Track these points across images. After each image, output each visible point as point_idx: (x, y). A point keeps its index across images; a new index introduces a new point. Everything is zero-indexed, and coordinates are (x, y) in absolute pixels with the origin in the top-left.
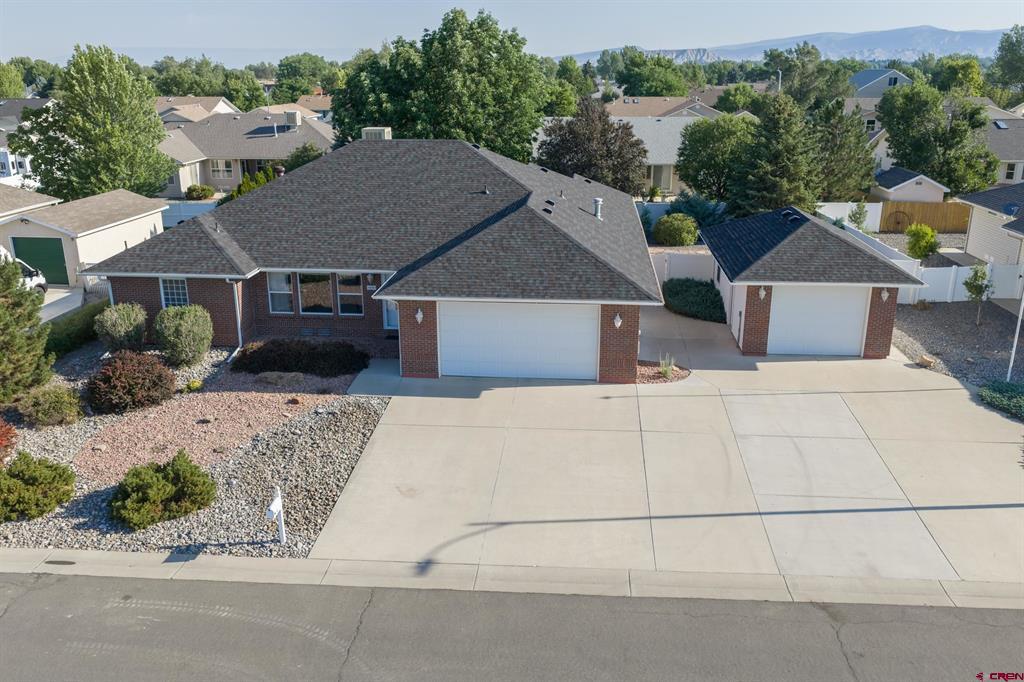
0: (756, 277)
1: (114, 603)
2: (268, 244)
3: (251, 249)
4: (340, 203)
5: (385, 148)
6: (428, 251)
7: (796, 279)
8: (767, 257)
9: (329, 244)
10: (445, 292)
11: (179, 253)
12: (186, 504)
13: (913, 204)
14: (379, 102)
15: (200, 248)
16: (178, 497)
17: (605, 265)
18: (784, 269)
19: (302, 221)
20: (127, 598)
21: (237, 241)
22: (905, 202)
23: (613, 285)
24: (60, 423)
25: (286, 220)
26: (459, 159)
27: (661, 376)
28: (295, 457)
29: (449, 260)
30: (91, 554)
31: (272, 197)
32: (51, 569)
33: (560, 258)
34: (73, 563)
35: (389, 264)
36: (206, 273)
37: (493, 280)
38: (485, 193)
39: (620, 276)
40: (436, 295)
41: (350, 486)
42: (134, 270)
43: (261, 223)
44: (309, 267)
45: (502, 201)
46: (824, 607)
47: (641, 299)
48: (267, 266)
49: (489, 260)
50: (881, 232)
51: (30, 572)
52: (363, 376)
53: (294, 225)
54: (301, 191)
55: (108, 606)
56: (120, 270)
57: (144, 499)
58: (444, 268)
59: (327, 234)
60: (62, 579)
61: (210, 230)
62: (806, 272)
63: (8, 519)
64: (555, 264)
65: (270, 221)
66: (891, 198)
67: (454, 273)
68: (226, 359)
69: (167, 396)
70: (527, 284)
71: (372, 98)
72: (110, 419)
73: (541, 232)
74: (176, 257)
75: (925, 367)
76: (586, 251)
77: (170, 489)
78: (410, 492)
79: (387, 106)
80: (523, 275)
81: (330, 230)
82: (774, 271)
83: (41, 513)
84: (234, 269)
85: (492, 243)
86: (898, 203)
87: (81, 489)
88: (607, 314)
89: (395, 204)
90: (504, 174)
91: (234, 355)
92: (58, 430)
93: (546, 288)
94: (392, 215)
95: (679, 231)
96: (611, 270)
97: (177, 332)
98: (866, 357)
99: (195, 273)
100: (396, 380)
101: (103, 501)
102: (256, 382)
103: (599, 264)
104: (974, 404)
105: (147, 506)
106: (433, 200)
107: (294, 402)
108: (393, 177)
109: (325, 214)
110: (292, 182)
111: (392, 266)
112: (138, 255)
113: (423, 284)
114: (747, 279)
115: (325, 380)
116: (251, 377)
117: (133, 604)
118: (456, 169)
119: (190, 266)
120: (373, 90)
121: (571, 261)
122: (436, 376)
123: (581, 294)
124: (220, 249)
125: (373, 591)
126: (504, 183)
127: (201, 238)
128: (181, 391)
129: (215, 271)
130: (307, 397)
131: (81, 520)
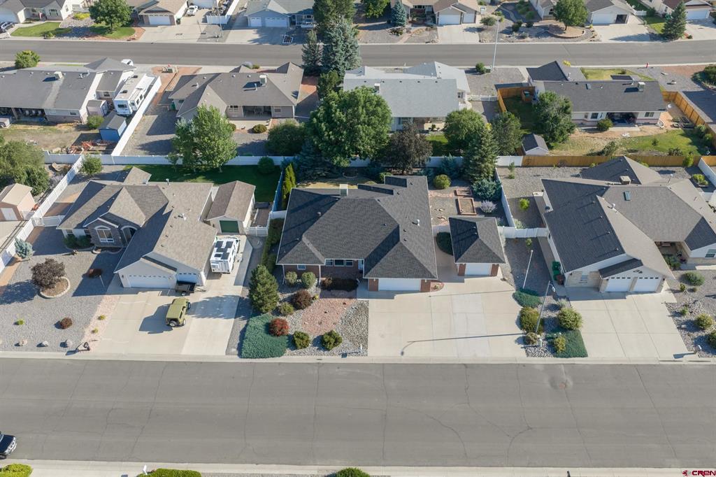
0: (463, 261)
2: (325, 249)
3: (321, 251)
4: (342, 230)
7: (473, 262)
8: (465, 253)
9: (343, 248)
11: (302, 255)
12: (338, 343)
15: (307, 253)
17: (423, 265)
18: (468, 259)
20: (338, 368)
21: (316, 248)
22: (533, 155)
23: (425, 273)
24: (291, 314)
26: (375, 208)
27: (435, 288)
29: (381, 264)
31: (320, 227)
32: (318, 361)
33: (411, 263)
34: (322, 359)
36: (313, 264)
37: (394, 271)
38: (385, 225)
39: (426, 269)
40: (378, 276)
41: (369, 335)
42: (292, 263)
43: (320, 239)
44: (339, 258)
45: (390, 228)
47: (432, 278)
48: (327, 258)
49: (392, 263)
50: (522, 166)
51: (315, 362)
53: (330, 240)
54: (329, 225)
55: (336, 371)
56: (288, 263)
62: (475, 259)
63: (302, 348)
64: (410, 265)
65: (323, 238)
66: (528, 154)
67: (383, 269)
68: (319, 283)
70: (402, 273)
73: (405, 252)
75: (505, 280)
76: (417, 260)
80: (401, 269)
83: (307, 346)
84: (320, 262)
85: (392, 256)
86: (530, 156)
87: (311, 338)
89: (359, 230)
90: (390, 216)
91: (319, 281)
92: (292, 316)
93: (408, 274)
94: (359, 236)
95: (444, 184)
96: (424, 267)
97: (308, 281)
98: (491, 276)
99: (311, 264)
100: (367, 292)
101: (318, 342)
102: (331, 295)
107: (344, 304)
111: (362, 257)
112: (291, 257)
113: (375, 273)
114: (460, 262)
115: (349, 293)
116: (329, 293)
118: (375, 214)
119: (308, 260)
121: (414, 264)
122: (378, 291)
124: (313, 254)
125: (384, 365)
126: (390, 220)
127: (306, 249)
128: (313, 299)
129: (315, 263)
130: (347, 300)
131: (317, 348)
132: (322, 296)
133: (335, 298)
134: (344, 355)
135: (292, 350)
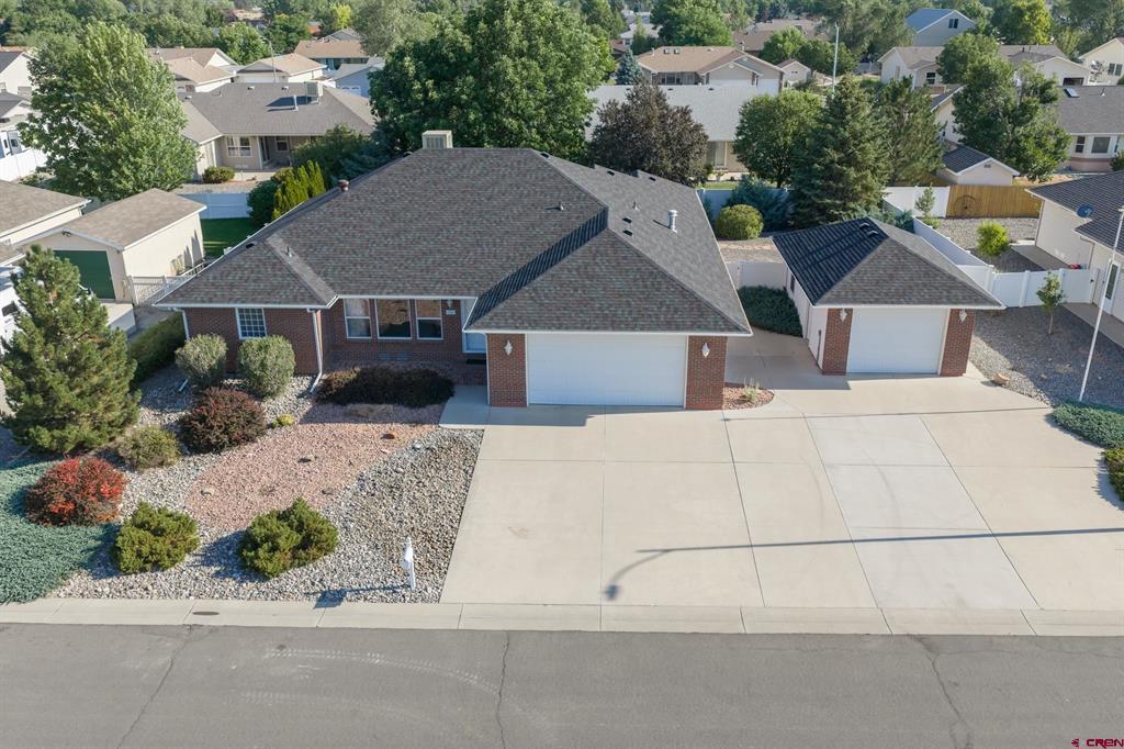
0: (838, 300)
1: (271, 653)
2: (343, 269)
3: (325, 275)
4: (411, 221)
5: (452, 159)
6: (507, 275)
7: (877, 302)
8: (847, 278)
9: (407, 268)
10: (535, 325)
11: (255, 281)
12: (313, 551)
13: (981, 187)
14: (425, 91)
15: (275, 275)
16: (306, 544)
17: (692, 294)
18: (866, 291)
19: (374, 243)
20: (281, 647)
21: (310, 265)
22: (973, 186)
23: (701, 315)
24: (161, 464)
25: (358, 241)
26: (528, 171)
27: (744, 401)
28: (405, 498)
29: (535, 290)
30: (231, 604)
31: (340, 216)
32: (200, 620)
33: (646, 287)
34: (217, 614)
35: (469, 289)
36: (288, 303)
37: (582, 311)
38: (559, 209)
39: (708, 305)
40: (526, 328)
41: (464, 527)
42: (211, 301)
43: (332, 244)
44: (388, 294)
45: (578, 217)
46: (920, 638)
47: (730, 330)
48: (345, 293)
49: (576, 290)
50: (948, 217)
51: (181, 623)
52: (450, 405)
53: (367, 247)
54: (370, 209)
55: (267, 656)
56: (196, 302)
57: (274, 549)
58: (532, 298)
59: (402, 256)
60: (214, 630)
61: (283, 255)
62: (886, 294)
63: (143, 570)
64: (642, 293)
65: (342, 242)
66: (960, 181)
67: (541, 305)
68: (309, 389)
69: (261, 433)
70: (615, 315)
71: (417, 86)
72: (209, 458)
73: (625, 258)
74: (252, 286)
75: (1000, 385)
76: (672, 279)
77: (297, 538)
78: (522, 533)
79: (434, 95)
80: (611, 305)
81: (405, 252)
82: (855, 293)
83: (174, 563)
84: (314, 298)
85: (577, 270)
86: (966, 187)
87: (205, 536)
88: (695, 345)
89: (468, 222)
90: (577, 188)
91: (316, 384)
92: (160, 472)
93: (635, 319)
94: (467, 235)
95: (744, 223)
96: (698, 300)
97: (263, 366)
98: (943, 375)
99: (275, 303)
100: (485, 409)
101: (229, 548)
102: (345, 415)
103: (684, 292)
104: (1049, 426)
105: (278, 554)
106: (507, 218)
107: (390, 437)
108: (464, 192)
109: (398, 235)
110: (358, 198)
111: (473, 291)
112: (213, 284)
113: (512, 317)
114: (829, 301)
115: (413, 410)
116: (339, 409)
117: (289, 653)
118: (527, 182)
119: (269, 294)
120: (417, 77)
121: (658, 290)
122: (524, 405)
123: (670, 325)
124: (296, 276)
125: (509, 635)
126: (579, 198)
127: (275, 264)
128: (271, 426)
129: (295, 301)
130: (401, 430)
131: (214, 569)
132: (308, 419)
133: (356, 422)
134: (330, 598)
135: (96, 577)
